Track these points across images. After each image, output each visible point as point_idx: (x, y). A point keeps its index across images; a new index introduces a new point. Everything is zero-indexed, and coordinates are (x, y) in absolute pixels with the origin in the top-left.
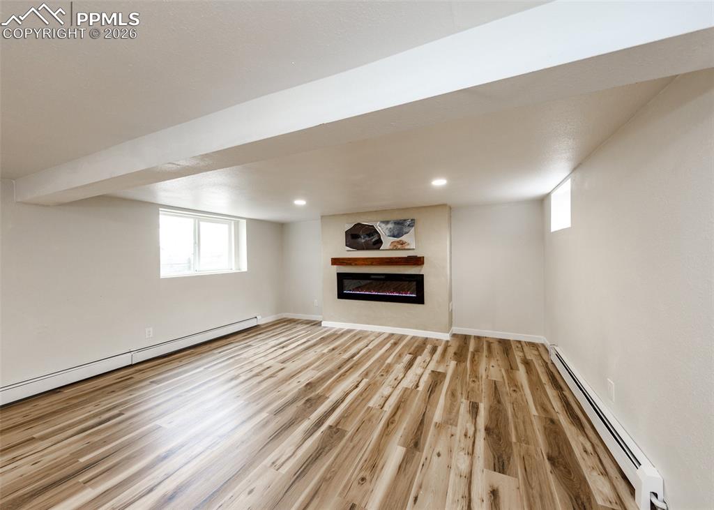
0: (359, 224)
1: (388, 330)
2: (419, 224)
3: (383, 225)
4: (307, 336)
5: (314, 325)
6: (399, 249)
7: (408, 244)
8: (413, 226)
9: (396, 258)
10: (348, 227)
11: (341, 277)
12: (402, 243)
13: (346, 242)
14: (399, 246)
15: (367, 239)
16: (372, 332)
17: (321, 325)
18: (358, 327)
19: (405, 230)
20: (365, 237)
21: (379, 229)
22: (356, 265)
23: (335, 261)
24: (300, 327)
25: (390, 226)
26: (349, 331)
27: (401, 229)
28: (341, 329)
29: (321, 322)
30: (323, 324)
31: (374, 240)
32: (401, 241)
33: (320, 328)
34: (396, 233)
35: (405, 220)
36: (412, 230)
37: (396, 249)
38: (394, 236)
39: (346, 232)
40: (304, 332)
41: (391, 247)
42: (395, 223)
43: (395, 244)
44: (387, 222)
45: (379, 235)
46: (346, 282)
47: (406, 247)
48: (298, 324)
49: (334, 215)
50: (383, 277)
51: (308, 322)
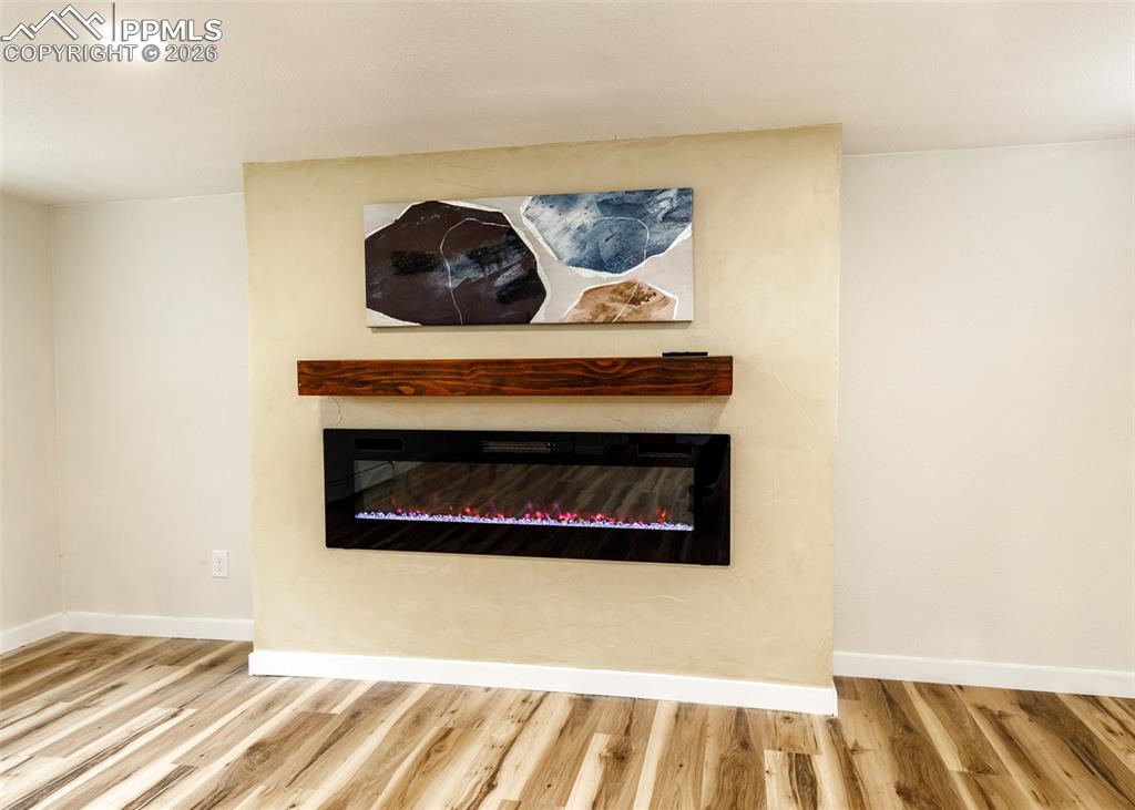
0: (431, 207)
1: (565, 680)
2: (709, 210)
3: (548, 214)
4: (176, 736)
5: (212, 665)
6: (622, 323)
7: (665, 300)
8: (687, 220)
9: (615, 362)
10: (382, 217)
11: (342, 449)
12: (637, 297)
13: (370, 289)
14: (623, 310)
15: (473, 274)
16: (495, 695)
17: (245, 666)
18: (424, 672)
19: (651, 236)
20: (461, 267)
21: (526, 230)
22: (420, 392)
23: (318, 377)
24: (140, 685)
25: (581, 217)
26: (384, 696)
27: (634, 231)
28: (343, 686)
29: (248, 648)
30: (258, 662)
31: (500, 282)
32: (629, 285)
33: (241, 684)
34: (607, 250)
35: (650, 193)
36: (686, 233)
37: (608, 323)
38: (598, 264)
39: (372, 245)
40: (157, 712)
41: (586, 315)
42: (599, 204)
43: (604, 299)
44: (567, 201)
45: (529, 261)
46: (369, 473)
47: (656, 315)
48: (131, 663)
49: (311, 164)
50: (542, 448)
51: (181, 653)
